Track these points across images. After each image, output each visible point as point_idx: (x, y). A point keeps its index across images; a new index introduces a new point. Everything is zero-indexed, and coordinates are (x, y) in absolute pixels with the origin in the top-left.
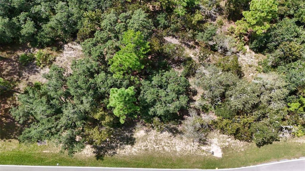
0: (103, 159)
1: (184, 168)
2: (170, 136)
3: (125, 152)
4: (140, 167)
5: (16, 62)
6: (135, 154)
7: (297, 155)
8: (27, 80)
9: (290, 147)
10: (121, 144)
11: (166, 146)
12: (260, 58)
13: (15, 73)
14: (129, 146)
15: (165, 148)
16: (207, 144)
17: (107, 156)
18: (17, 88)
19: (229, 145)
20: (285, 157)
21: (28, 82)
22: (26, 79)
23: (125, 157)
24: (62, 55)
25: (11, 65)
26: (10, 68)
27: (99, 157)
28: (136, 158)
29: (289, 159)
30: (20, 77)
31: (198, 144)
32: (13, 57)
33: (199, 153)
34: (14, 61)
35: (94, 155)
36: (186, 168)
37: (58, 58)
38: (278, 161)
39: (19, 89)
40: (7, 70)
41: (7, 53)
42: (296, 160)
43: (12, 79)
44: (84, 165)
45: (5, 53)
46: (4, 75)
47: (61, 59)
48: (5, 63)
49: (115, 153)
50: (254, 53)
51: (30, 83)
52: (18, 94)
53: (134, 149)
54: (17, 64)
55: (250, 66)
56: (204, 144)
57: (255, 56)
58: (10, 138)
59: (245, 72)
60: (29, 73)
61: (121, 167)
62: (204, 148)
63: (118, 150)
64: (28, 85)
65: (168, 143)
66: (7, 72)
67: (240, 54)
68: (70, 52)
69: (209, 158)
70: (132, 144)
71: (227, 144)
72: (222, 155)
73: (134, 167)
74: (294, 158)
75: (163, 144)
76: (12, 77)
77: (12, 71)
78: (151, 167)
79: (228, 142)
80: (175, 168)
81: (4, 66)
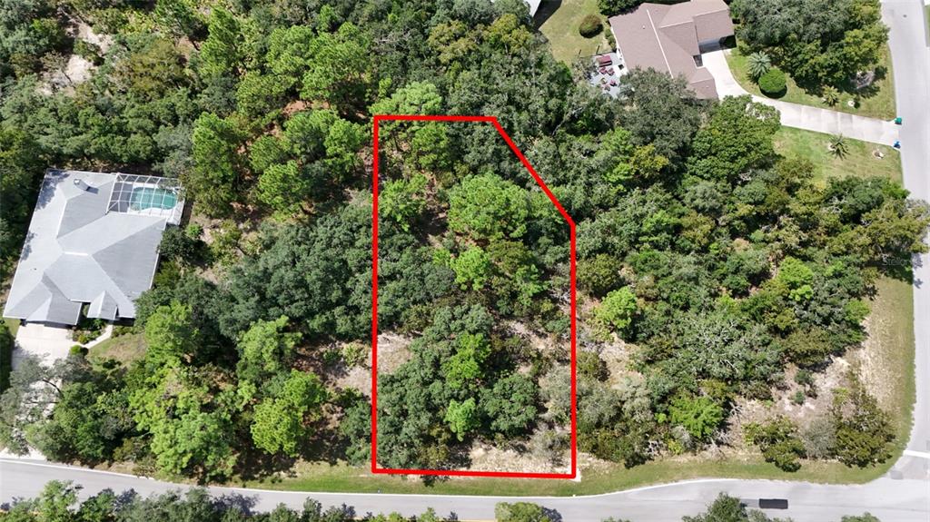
0: (433, 486)
1: (534, 495)
2: (516, 456)
4: (479, 495)
5: (319, 360)
7: (675, 478)
9: (668, 468)
10: (454, 467)
12: (632, 349)
14: (465, 469)
16: (562, 465)
17: (437, 483)
19: (591, 466)
20: (661, 480)
21: (335, 387)
22: (332, 383)
25: (312, 365)
26: (311, 369)
27: (428, 483)
28: (474, 484)
29: (665, 482)
30: (325, 381)
32: (314, 355)
34: (316, 360)
35: (421, 480)
36: (537, 495)
38: (651, 485)
41: (307, 350)
42: (674, 484)
44: (411, 493)
45: (304, 349)
48: (304, 362)
49: (447, 478)
50: (623, 343)
51: (338, 389)
54: (320, 364)
55: (619, 361)
56: (559, 465)
57: (625, 347)
58: (319, 459)
59: (611, 369)
61: (455, 494)
62: (559, 470)
64: (336, 391)
65: (514, 464)
67: (606, 345)
69: (564, 482)
70: (469, 466)
71: (588, 464)
72: (582, 478)
73: (471, 495)
74: (672, 481)
75: (507, 465)
78: (492, 495)
79: (589, 462)
81: (303, 367)
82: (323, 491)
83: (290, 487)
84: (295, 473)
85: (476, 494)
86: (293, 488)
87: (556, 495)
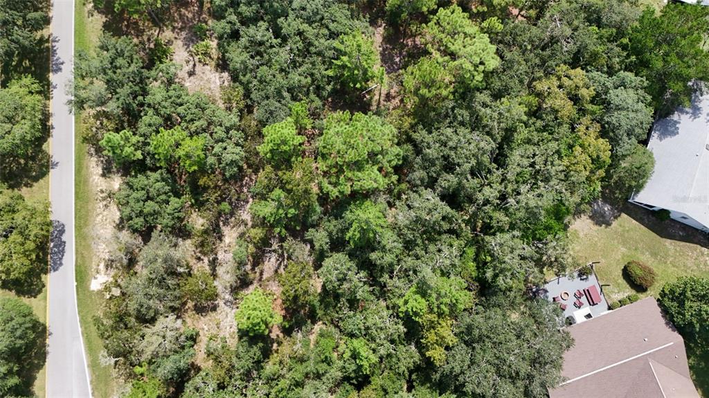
0: (83, 143)
1: (76, 242)
2: (114, 222)
3: (93, 167)
4: (76, 188)
6: (91, 179)
7: (96, 393)
8: (176, 38)
9: (106, 384)
10: (102, 161)
11: (103, 217)
13: (183, 22)
14: (101, 172)
15: (101, 216)
16: (107, 269)
17: (87, 147)
18: (165, 28)
20: (94, 376)
21: (173, 39)
22: (177, 36)
23: (87, 168)
24: (212, 72)
26: (190, 15)
27: (87, 138)
28: (86, 182)
29: (91, 382)
30: (179, 29)
31: (107, 258)
32: (204, 16)
33: (95, 259)
34: (199, 18)
36: (76, 245)
37: (208, 68)
38: (88, 366)
39: (164, 32)
40: (186, 13)
41: (208, 8)
42: (90, 392)
43: (176, 21)
46: (180, 11)
47: (207, 72)
48: (197, 8)
49: (92, 155)
50: (238, 329)
51: (172, 42)
52: (157, 31)
53: (97, 177)
55: (218, 325)
56: (107, 267)
57: (234, 331)
60: (184, 38)
62: (102, 266)
63: (96, 159)
64: (169, 41)
65: (106, 220)
66: (184, 13)
67: (234, 310)
68: (218, 81)
69: (90, 273)
70: (103, 175)
72: (94, 291)
73: (75, 180)
74: (92, 389)
75: (105, 213)
76: (179, 21)
77: (185, 18)
78: (76, 200)
80: (75, 231)
81: (192, 8)
82: (75, 42)
83: (78, 13)
84: (92, 16)
85: (76, 185)
86: (77, 16)
87: (76, 265)
